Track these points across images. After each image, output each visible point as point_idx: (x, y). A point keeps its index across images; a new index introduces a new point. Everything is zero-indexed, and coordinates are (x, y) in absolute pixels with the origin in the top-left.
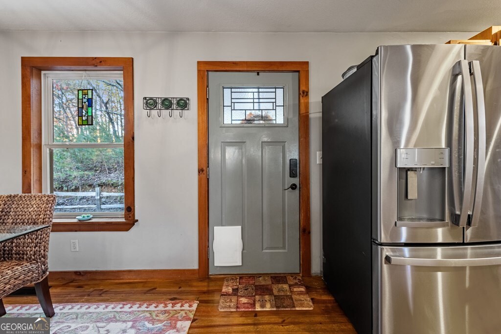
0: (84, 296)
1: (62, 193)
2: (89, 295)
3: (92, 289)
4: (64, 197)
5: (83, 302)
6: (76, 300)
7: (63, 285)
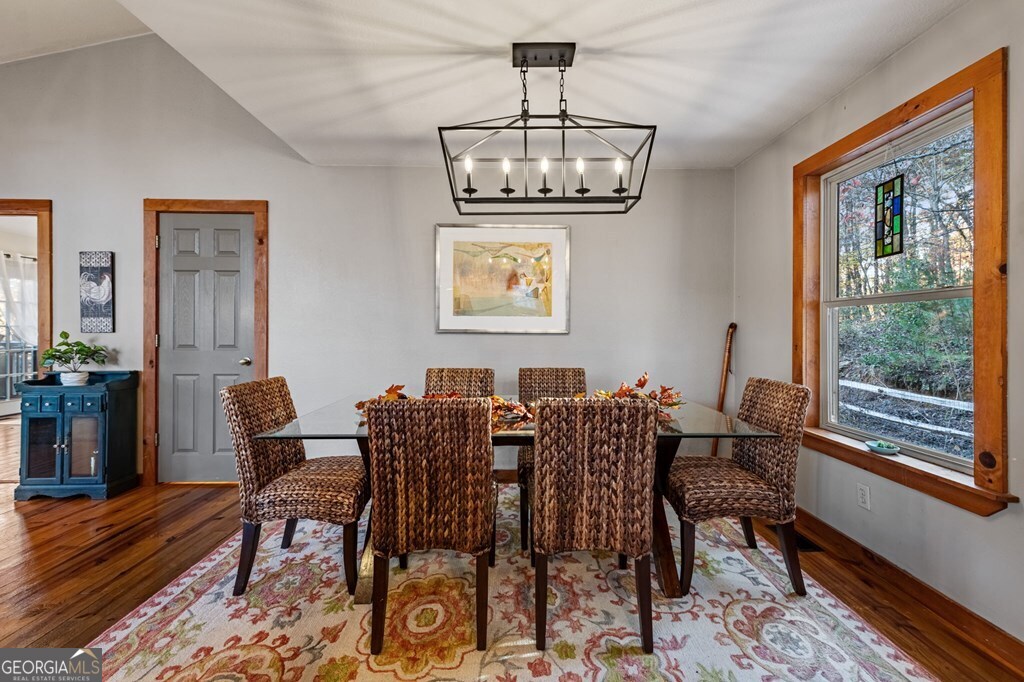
0: (866, 603)
1: (916, 395)
2: (875, 609)
3: (886, 602)
4: (923, 405)
5: (858, 611)
6: (849, 600)
7: (842, 560)
